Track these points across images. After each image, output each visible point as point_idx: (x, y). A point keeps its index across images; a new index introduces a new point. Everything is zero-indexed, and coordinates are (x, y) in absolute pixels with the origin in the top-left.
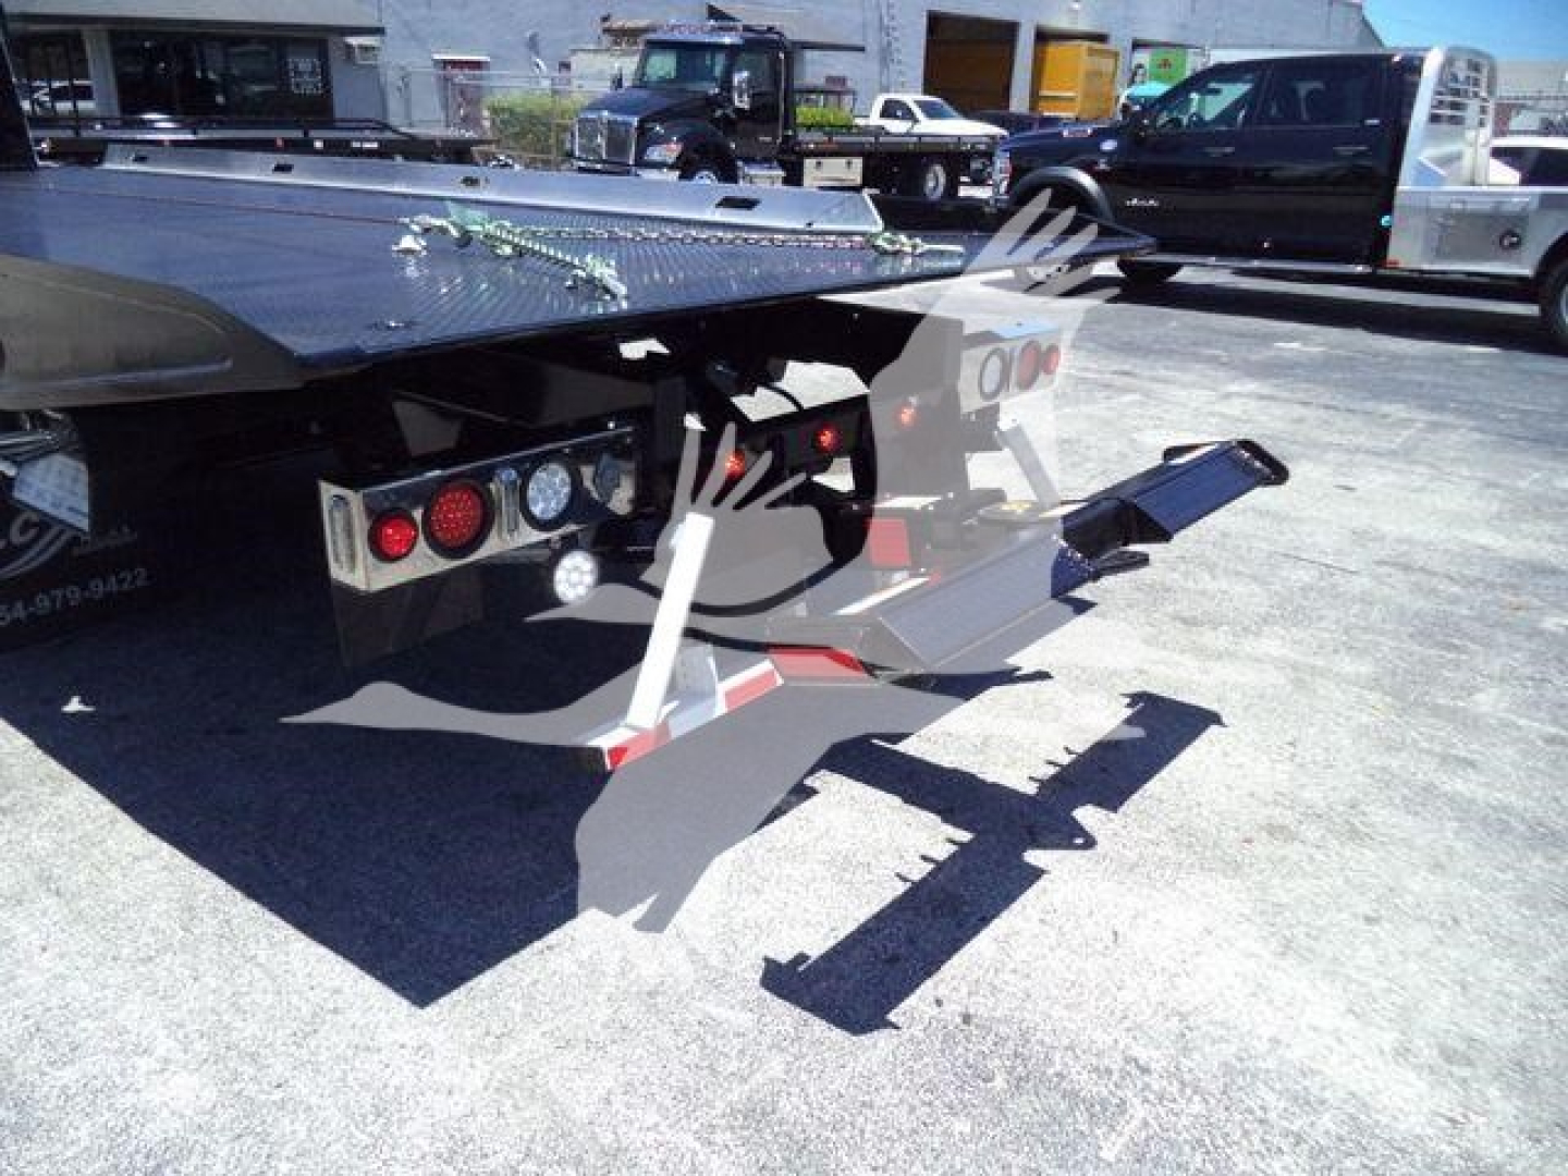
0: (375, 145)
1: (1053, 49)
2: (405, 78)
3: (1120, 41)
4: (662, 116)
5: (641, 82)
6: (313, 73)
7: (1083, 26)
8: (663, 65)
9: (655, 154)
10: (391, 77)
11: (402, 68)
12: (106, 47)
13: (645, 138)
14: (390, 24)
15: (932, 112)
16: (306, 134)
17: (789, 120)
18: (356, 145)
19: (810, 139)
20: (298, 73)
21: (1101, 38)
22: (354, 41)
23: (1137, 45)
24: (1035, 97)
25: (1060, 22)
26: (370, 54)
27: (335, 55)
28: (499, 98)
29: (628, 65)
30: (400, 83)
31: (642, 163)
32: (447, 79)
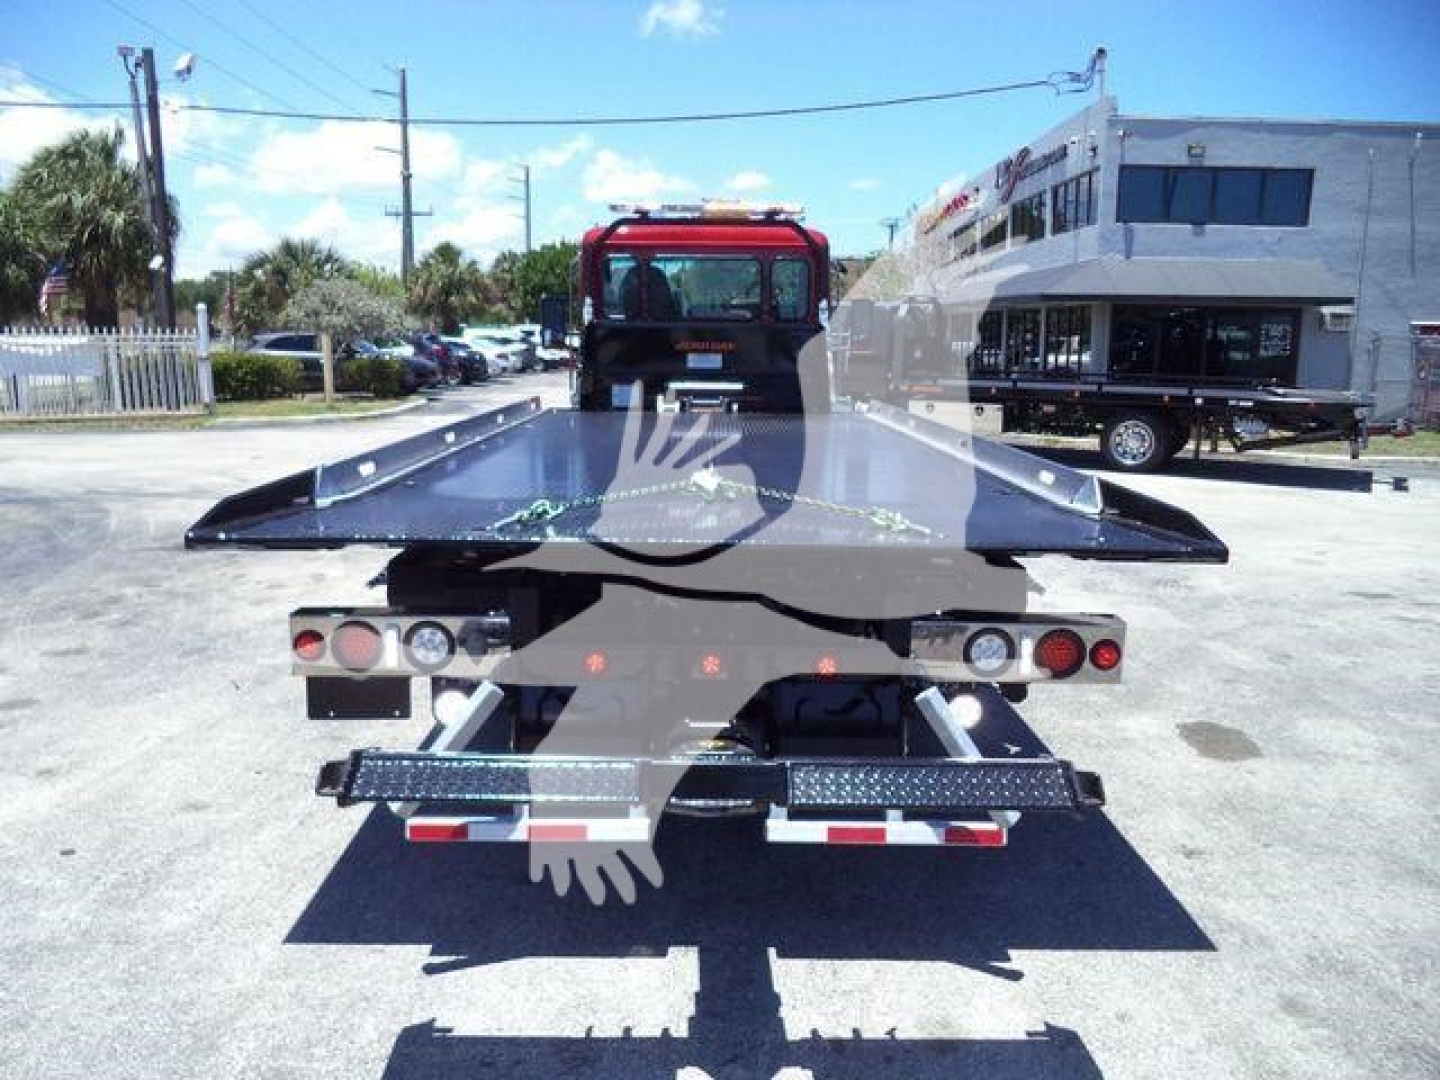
0: (1250, 404)
2: (1377, 340)
6: (1284, 338)
10: (1361, 341)
11: (1376, 333)
12: (1108, 317)
14: (1369, 296)
16: (1190, 392)
18: (1232, 403)
20: (1269, 337)
22: (1326, 310)
26: (1344, 321)
27: (1307, 319)
30: (1371, 346)
32: (1417, 343)
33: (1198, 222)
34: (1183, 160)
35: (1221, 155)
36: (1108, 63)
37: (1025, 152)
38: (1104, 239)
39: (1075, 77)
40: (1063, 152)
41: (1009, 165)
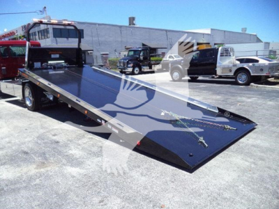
1: (200, 45)
3: (212, 44)
4: (130, 60)
5: (128, 56)
7: (205, 42)
8: (132, 53)
9: (129, 66)
10: (94, 57)
11: (96, 55)
13: (128, 63)
14: (94, 49)
17: (150, 60)
19: (152, 62)
21: (209, 44)
22: (89, 52)
23: (215, 44)
25: (201, 42)
26: (91, 54)
27: (86, 54)
28: (110, 59)
29: (126, 53)
30: (96, 57)
31: (127, 67)
32: (102, 57)
33: (67, 38)
36: (46, 9)
37: (29, 24)
38: (52, 41)
39: (41, 11)
41: (25, 26)
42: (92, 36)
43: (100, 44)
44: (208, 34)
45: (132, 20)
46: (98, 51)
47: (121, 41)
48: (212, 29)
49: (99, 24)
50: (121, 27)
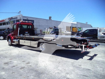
1: (73, 28)
3: (77, 27)
5: (53, 31)
7: (75, 27)
10: (37, 31)
15: (68, 32)
23: (78, 28)
24: (72, 31)
25: (74, 26)
28: (43, 32)
34: (27, 19)
35: (29, 19)
37: (12, 17)
39: (18, 13)
40: (17, 18)
41: (10, 18)
42: (37, 23)
43: (39, 26)
44: (76, 24)
45: (50, 18)
46: (39, 29)
47: (47, 25)
48: (77, 22)
49: (40, 19)
50: (47, 20)
